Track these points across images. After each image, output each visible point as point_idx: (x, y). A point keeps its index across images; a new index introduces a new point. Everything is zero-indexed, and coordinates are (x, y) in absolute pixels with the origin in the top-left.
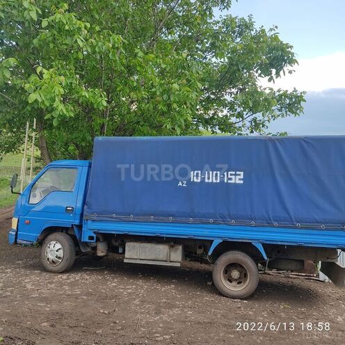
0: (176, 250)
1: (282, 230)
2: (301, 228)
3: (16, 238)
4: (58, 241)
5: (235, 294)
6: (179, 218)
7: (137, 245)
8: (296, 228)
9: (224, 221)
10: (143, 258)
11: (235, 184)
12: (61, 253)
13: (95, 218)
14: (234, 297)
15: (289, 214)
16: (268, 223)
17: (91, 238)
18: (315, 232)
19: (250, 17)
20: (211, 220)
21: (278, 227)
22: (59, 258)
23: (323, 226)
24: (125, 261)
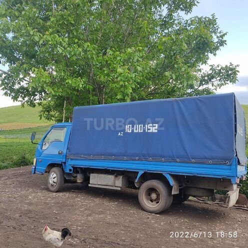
0: (119, 179)
1: (183, 164)
2: (195, 163)
3: (35, 171)
4: (55, 172)
5: (151, 209)
6: (118, 157)
7: (96, 175)
8: (192, 163)
9: (145, 158)
10: (100, 184)
11: (152, 133)
12: (55, 180)
13: (72, 158)
14: (151, 212)
15: (187, 153)
16: (173, 160)
17: (70, 170)
18: (205, 166)
19: (213, 15)
20: (137, 158)
21: (180, 162)
22: (55, 183)
23: (210, 162)
24: (89, 185)
